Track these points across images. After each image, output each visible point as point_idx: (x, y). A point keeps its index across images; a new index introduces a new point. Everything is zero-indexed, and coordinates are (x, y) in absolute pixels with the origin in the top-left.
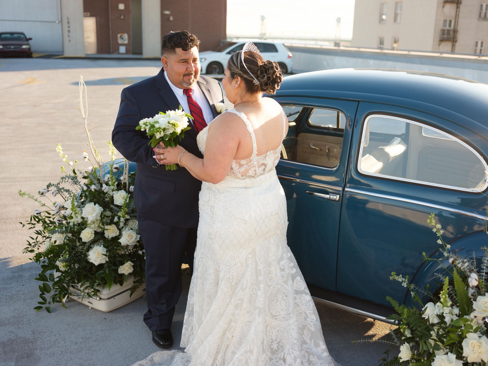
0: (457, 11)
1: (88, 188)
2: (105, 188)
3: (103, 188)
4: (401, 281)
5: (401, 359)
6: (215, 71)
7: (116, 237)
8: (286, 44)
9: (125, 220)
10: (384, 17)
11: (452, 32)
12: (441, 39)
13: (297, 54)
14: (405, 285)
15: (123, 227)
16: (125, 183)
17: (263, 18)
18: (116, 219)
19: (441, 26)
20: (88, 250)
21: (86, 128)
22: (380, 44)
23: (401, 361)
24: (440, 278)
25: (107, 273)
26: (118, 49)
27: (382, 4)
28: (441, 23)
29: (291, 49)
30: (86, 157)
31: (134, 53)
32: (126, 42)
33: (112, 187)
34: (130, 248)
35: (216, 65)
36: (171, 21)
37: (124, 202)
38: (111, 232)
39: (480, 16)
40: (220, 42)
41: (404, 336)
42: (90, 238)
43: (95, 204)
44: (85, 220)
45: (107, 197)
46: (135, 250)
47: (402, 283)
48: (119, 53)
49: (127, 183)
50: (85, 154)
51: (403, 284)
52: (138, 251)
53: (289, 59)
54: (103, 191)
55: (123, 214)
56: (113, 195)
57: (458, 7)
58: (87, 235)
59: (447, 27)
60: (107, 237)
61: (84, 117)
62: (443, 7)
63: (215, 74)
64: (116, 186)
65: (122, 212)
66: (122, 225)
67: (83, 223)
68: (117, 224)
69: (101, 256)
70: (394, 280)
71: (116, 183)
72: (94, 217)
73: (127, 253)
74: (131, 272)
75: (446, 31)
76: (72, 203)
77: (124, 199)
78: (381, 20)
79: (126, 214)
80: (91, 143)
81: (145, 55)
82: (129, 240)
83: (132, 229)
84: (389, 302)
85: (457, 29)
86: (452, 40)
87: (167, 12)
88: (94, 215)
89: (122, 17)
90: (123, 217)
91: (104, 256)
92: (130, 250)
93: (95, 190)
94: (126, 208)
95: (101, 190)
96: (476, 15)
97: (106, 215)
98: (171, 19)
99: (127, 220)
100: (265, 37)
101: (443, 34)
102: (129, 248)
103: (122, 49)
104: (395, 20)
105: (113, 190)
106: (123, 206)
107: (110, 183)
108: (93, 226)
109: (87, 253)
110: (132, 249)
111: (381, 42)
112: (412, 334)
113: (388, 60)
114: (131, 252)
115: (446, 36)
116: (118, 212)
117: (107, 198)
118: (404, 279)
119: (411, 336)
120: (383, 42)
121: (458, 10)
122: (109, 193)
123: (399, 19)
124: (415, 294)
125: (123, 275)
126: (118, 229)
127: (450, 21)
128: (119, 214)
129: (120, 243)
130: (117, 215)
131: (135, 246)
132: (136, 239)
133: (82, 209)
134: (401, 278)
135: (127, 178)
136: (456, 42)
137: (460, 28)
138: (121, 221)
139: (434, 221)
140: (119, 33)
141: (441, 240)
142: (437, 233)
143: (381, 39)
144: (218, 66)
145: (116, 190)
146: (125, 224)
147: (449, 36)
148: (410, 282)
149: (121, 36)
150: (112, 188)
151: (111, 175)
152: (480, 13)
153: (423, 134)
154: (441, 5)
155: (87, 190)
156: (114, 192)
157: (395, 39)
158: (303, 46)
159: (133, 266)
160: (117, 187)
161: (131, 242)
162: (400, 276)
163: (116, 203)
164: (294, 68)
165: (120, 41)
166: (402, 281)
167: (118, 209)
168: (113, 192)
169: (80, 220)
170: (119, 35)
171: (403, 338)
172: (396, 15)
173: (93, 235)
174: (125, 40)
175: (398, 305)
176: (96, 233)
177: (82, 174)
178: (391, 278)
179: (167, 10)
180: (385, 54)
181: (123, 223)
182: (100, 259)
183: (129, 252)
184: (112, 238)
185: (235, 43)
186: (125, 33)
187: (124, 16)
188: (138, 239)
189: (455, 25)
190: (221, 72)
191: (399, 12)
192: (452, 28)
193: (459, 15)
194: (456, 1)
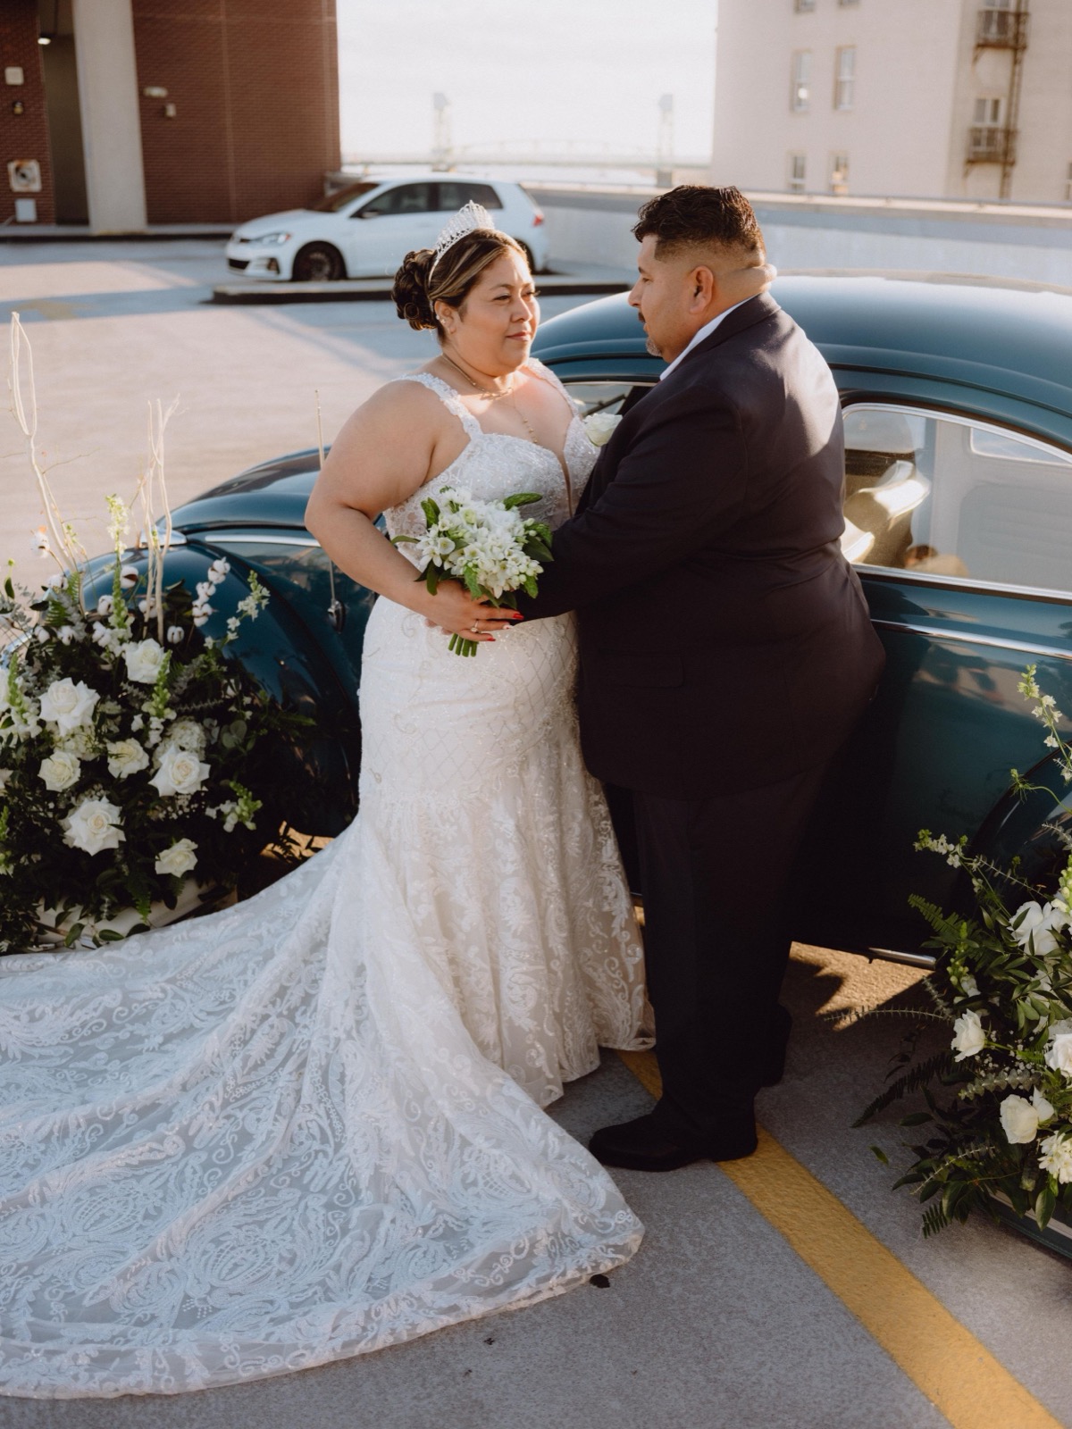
0: (1013, 74)
1: (53, 634)
2: (101, 634)
3: (96, 636)
4: (944, 852)
5: (959, 1052)
6: (320, 270)
7: (140, 772)
8: (526, 185)
9: (163, 723)
10: (803, 94)
11: (1000, 137)
12: (972, 157)
13: (560, 213)
14: (954, 861)
15: (156, 745)
16: (154, 621)
17: (440, 102)
18: (137, 723)
19: (968, 120)
20: (64, 814)
21: (33, 466)
22: (795, 176)
23: (958, 1058)
24: (1057, 835)
25: (127, 873)
26: (13, 210)
27: (797, 55)
28: (970, 109)
29: (542, 198)
30: (42, 547)
31: (61, 221)
32: (36, 187)
33: (121, 632)
34: (182, 802)
35: (322, 252)
36: (170, 119)
37: (160, 673)
38: (126, 759)
40: (323, 179)
41: (959, 994)
42: (70, 778)
43: (75, 683)
44: (48, 728)
45: (107, 660)
46: (196, 806)
47: (947, 856)
48: (15, 223)
49: (160, 620)
50: (42, 537)
51: (949, 862)
52: (204, 810)
53: (538, 230)
54: (96, 643)
55: (156, 708)
56: (123, 655)
57: (1016, 62)
58: (59, 771)
59: (987, 123)
60: (116, 775)
61: (27, 432)
62: (976, 59)
63: (319, 279)
64: (129, 629)
65: (153, 703)
66: (154, 737)
67: (42, 737)
68: (141, 736)
69: (105, 829)
70: (927, 850)
71: (131, 619)
72: (75, 718)
73: (175, 816)
74: (191, 867)
75: (985, 134)
76: (10, 683)
77: (155, 663)
78: (795, 104)
79: (166, 707)
80: (51, 508)
81: (98, 226)
82: (181, 779)
83: (183, 749)
84: (917, 909)
85: (1015, 125)
86: (1001, 158)
87: (157, 92)
88: (77, 712)
89: (18, 109)
90: (159, 715)
91: (114, 829)
92: (181, 808)
93: (73, 640)
94: (166, 690)
95: (91, 639)
97: (107, 712)
98: (171, 111)
99: (167, 724)
100: (449, 159)
101: (977, 142)
102: (180, 802)
103: (26, 210)
104: (837, 101)
105: (122, 641)
106: (156, 685)
107: (112, 620)
108: (71, 744)
109: (62, 822)
110: (187, 803)
111: (798, 170)
112: (979, 989)
113: (827, 226)
114: (185, 814)
115: (983, 148)
116: (142, 701)
117: (106, 663)
118: (951, 847)
119: (978, 993)
120: (803, 168)
121: (1017, 68)
122: (111, 648)
123: (846, 98)
124: (984, 883)
125: (168, 877)
126: (146, 750)
127: (996, 103)
128: (145, 708)
129: (155, 790)
130: (140, 711)
131: (196, 797)
132: (200, 773)
133: (40, 698)
134: (945, 844)
135: (159, 605)
136: (1013, 164)
137: (1024, 125)
138: (152, 726)
139: (1036, 688)
140: (12, 160)
141: (1054, 736)
142: (1043, 720)
143: (796, 159)
144: (328, 255)
145: (131, 640)
146: (164, 735)
147: (991, 149)
148: (969, 853)
149: (17, 169)
150: (120, 636)
151: (115, 596)
153: (974, 450)
154: (969, 55)
155: (48, 642)
156: (125, 646)
157: (838, 159)
158: (576, 187)
159: (194, 851)
160: (132, 631)
161: (185, 785)
162: (940, 841)
163: (133, 675)
164: (553, 256)
165: (17, 185)
166: (948, 852)
167: (142, 695)
168: (121, 644)
169: (35, 731)
170: (12, 166)
171: (957, 1000)
172: (838, 86)
173: (78, 772)
174: (33, 180)
175: (941, 916)
176: (84, 765)
177: (29, 598)
178: (917, 845)
179: (157, 84)
180: (818, 208)
181: (159, 732)
182: (104, 836)
183: (180, 812)
184: (130, 776)
185: (374, 186)
186: (32, 158)
187: (23, 106)
188: (206, 776)
189: (1009, 116)
190: (336, 274)
191: (846, 77)
192: (1001, 123)
193: (1019, 85)
194: (1012, 43)
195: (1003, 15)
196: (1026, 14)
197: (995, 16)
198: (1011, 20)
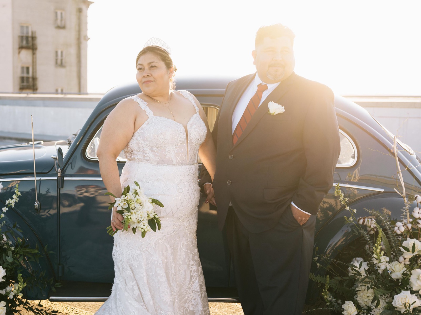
0: (33, 58)
11: (31, 80)
12: (21, 87)
19: (19, 74)
28: (19, 70)
39: (56, 63)
57: (34, 54)
59: (26, 75)
62: (19, 53)
75: (25, 79)
85: (36, 75)
86: (32, 87)
96: (53, 62)
101: (23, 82)
115: (25, 84)
121: (34, 56)
127: (28, 68)
136: (36, 88)
137: (39, 75)
139: (340, 191)
142: (342, 202)
147: (28, 84)
152: (56, 60)
154: (17, 51)
189: (33, 73)
192: (30, 75)
193: (36, 62)
194: (31, 47)
195: (27, 38)
196: (35, 37)
197: (24, 38)
198: (30, 39)
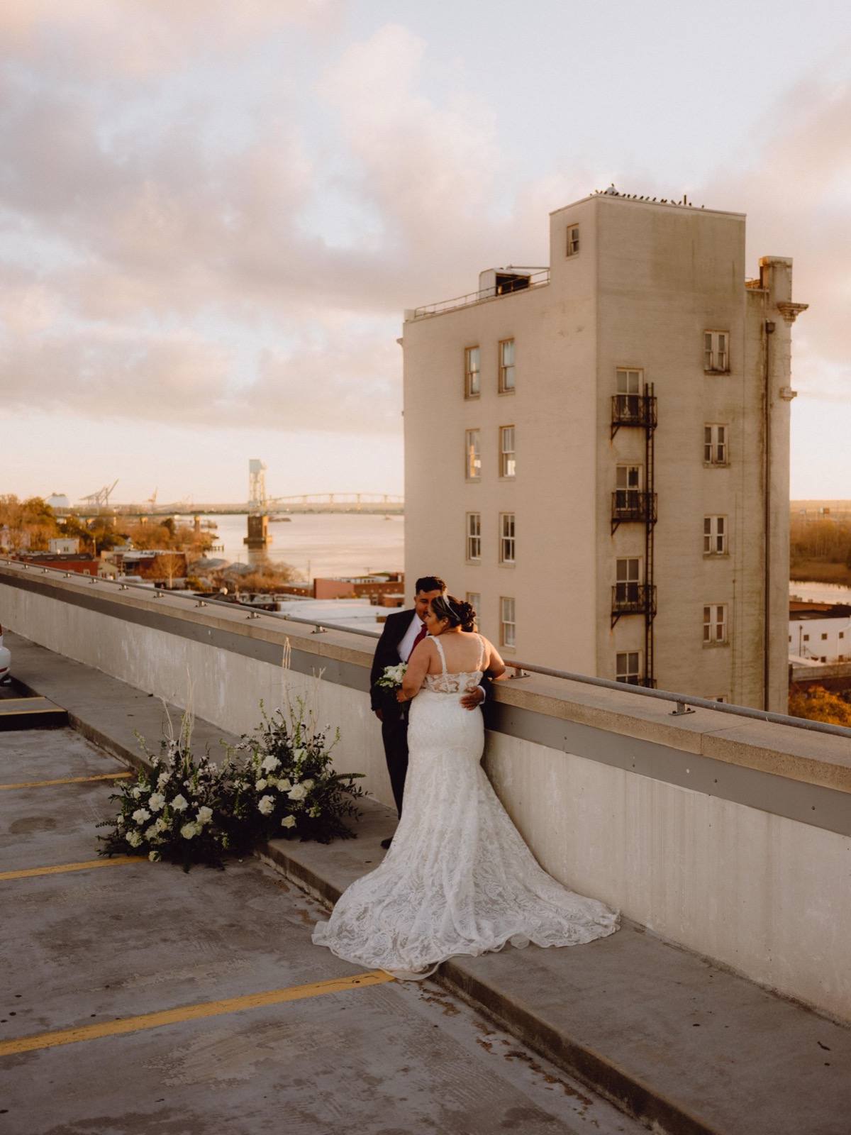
0: (647, 447)
10: (475, 464)
11: (641, 498)
12: (617, 517)
19: (612, 485)
28: (612, 478)
39: (707, 456)
57: (649, 437)
59: (629, 486)
62: (613, 436)
75: (627, 496)
86: (644, 517)
96: (698, 453)
101: (620, 503)
111: (475, 528)
115: (626, 509)
120: (478, 527)
121: (650, 442)
123: (510, 467)
136: (655, 521)
137: (661, 486)
143: (471, 517)
147: (635, 510)
152: (708, 449)
154: (608, 432)
157: (506, 518)
172: (501, 459)
189: (646, 481)
191: (507, 450)
192: (640, 487)
193: (653, 455)
194: (642, 421)
195: (634, 399)
196: (653, 398)
197: (627, 400)
198: (641, 403)
